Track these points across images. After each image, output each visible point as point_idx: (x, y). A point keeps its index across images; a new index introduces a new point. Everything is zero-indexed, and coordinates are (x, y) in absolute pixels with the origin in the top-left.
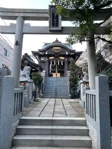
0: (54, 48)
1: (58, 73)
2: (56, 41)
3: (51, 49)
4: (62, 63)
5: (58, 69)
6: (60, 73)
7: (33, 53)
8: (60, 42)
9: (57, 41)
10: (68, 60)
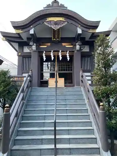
0: (50, 19)
1: (59, 77)
2: (53, 3)
3: (40, 22)
4: (68, 57)
5: (59, 70)
6: (63, 79)
7: (4, 36)
8: (62, 6)
9: (55, 4)
10: (80, 48)
